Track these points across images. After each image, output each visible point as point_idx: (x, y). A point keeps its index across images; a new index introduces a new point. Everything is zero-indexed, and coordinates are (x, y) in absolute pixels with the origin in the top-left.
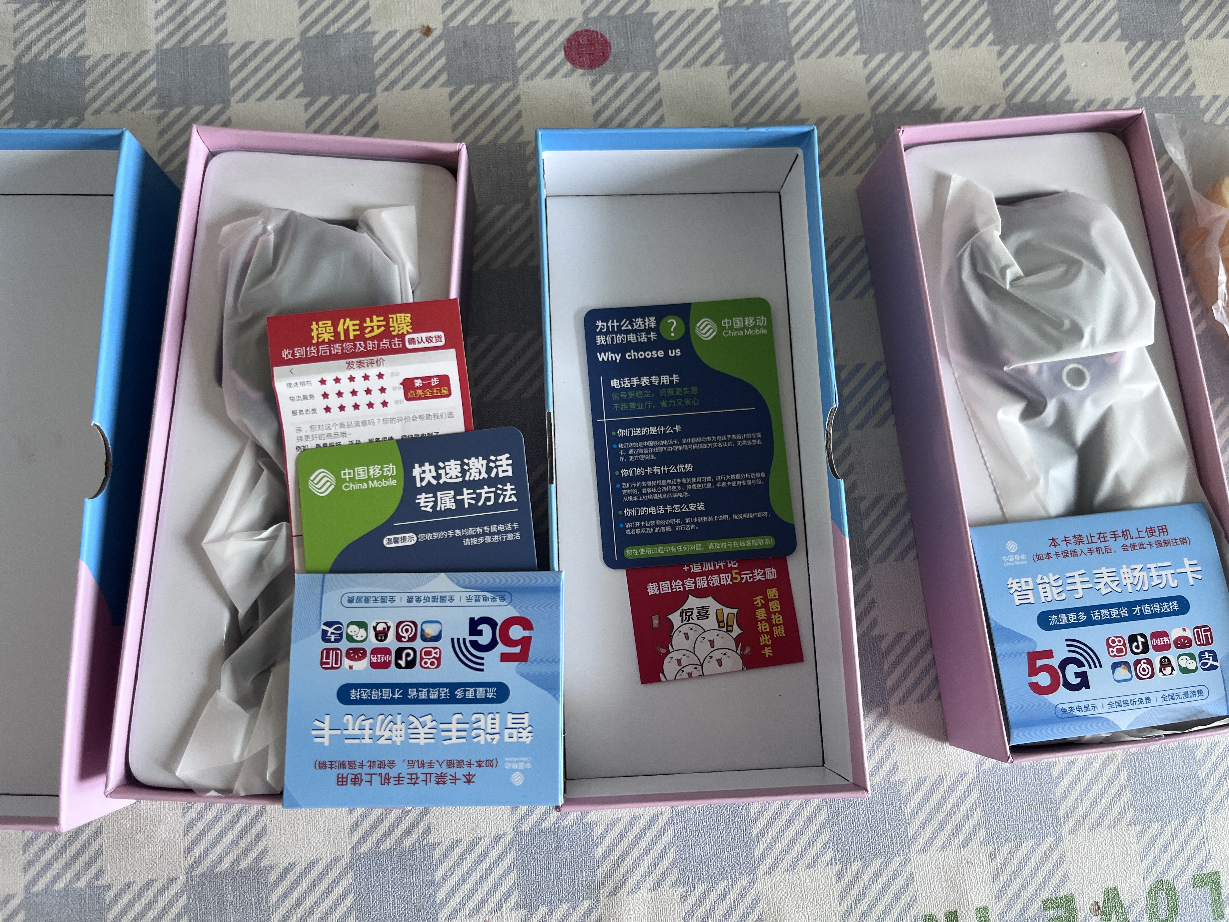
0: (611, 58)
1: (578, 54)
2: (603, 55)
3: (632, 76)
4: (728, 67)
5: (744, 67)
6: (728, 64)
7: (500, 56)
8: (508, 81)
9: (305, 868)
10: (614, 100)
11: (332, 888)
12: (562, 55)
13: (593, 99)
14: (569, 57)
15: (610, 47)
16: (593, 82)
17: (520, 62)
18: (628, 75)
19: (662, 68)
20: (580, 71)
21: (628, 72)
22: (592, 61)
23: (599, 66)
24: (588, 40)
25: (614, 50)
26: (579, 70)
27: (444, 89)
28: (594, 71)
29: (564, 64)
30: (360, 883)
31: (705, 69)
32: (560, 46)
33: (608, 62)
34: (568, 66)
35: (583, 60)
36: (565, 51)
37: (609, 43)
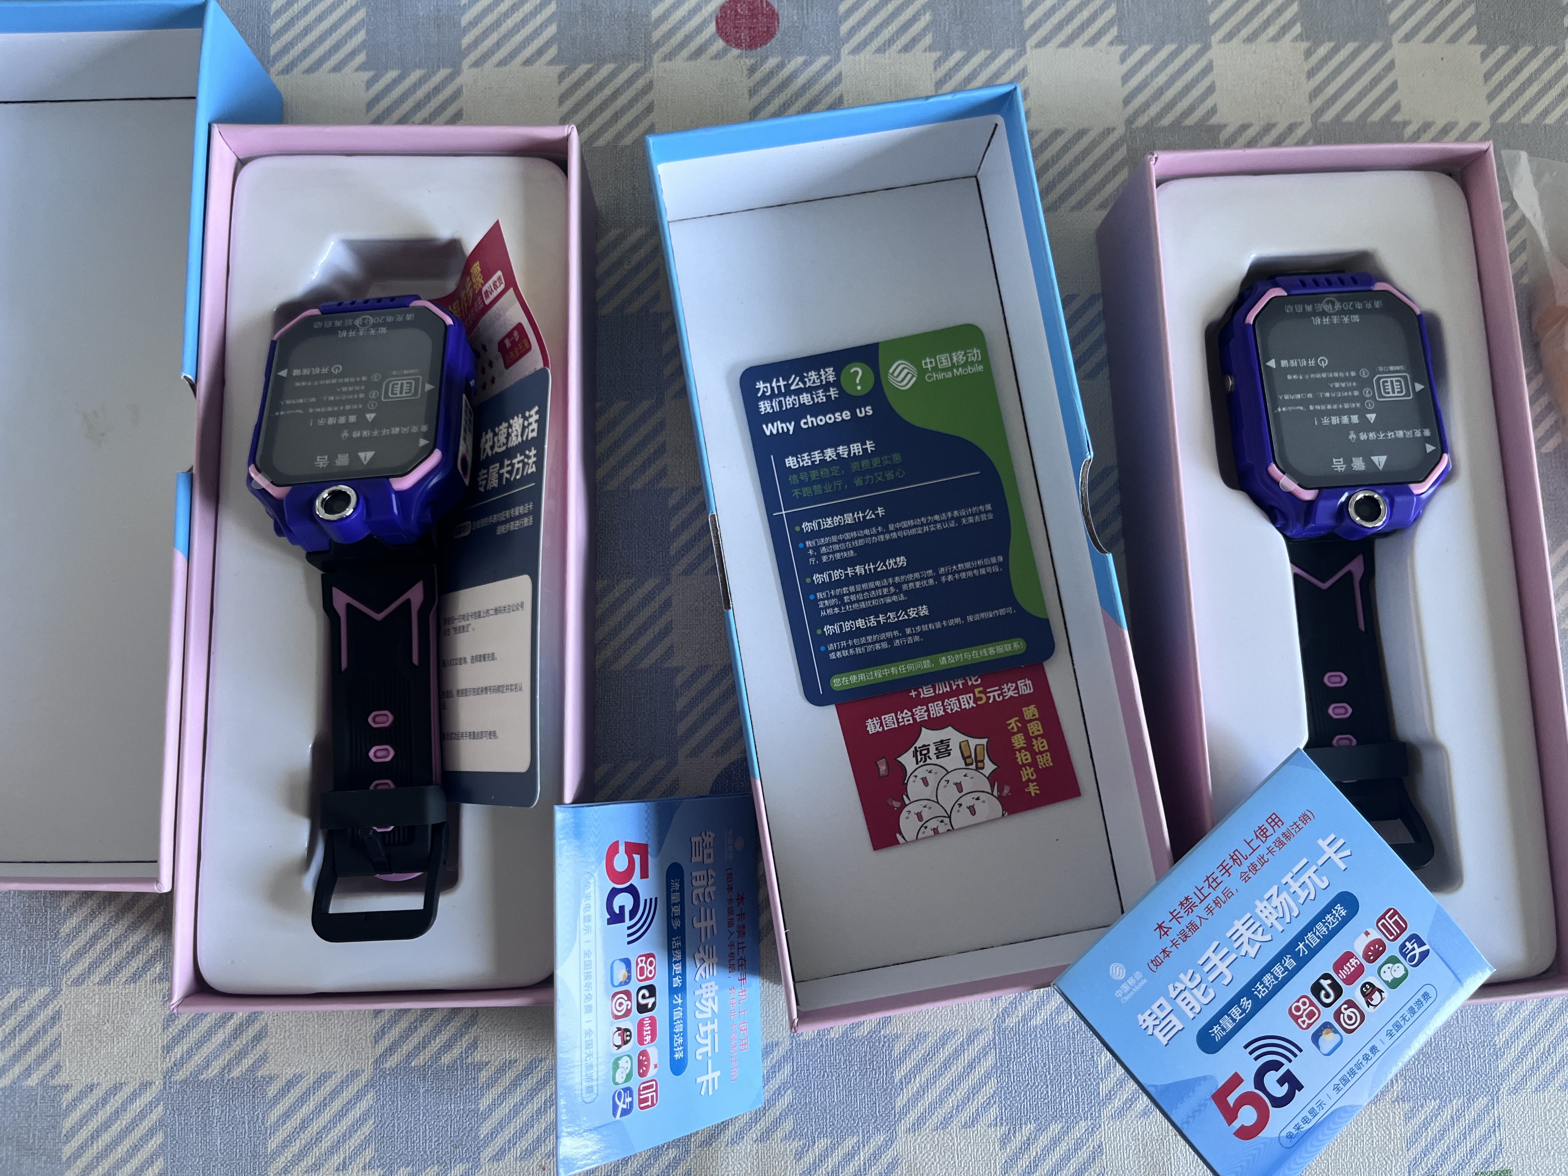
0: (778, 35)
1: (735, 27)
2: (768, 31)
3: (806, 61)
4: (936, 55)
5: (958, 55)
6: (935, 51)
7: (630, 25)
8: (638, 60)
9: (314, 1083)
10: (779, 93)
11: (347, 1110)
12: (712, 28)
13: (750, 91)
14: (721, 31)
15: (778, 19)
16: (751, 66)
17: (656, 35)
18: (800, 60)
19: (846, 52)
20: (735, 52)
21: (801, 54)
22: (753, 38)
23: (761, 45)
24: (749, 9)
25: (783, 23)
26: (734, 50)
27: (552, 67)
28: (754, 52)
29: (715, 41)
30: (383, 1106)
31: (904, 56)
32: (711, 16)
33: (773, 41)
34: (720, 44)
35: (740, 36)
36: (717, 23)
37: (777, 15)
